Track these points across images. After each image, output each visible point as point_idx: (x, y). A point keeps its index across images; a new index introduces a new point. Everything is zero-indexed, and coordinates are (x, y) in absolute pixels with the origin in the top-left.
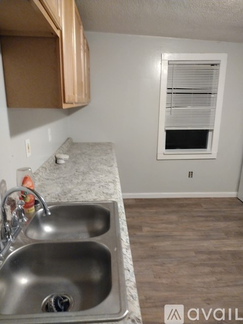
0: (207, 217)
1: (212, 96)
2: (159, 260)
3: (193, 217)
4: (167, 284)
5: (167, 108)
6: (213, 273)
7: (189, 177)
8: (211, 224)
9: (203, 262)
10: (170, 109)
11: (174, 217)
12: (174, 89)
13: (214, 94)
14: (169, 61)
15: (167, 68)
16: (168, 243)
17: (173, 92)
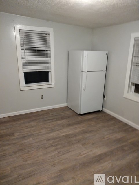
0: (52, 119)
1: (48, 52)
2: (25, 151)
3: (46, 121)
4: (31, 163)
5: (22, 58)
6: (56, 149)
7: (41, 98)
8: (55, 123)
9: (51, 145)
10: (24, 59)
11: (34, 123)
12: (25, 47)
13: (49, 51)
14: (19, 30)
15: (19, 35)
16: (31, 139)
17: (25, 49)
